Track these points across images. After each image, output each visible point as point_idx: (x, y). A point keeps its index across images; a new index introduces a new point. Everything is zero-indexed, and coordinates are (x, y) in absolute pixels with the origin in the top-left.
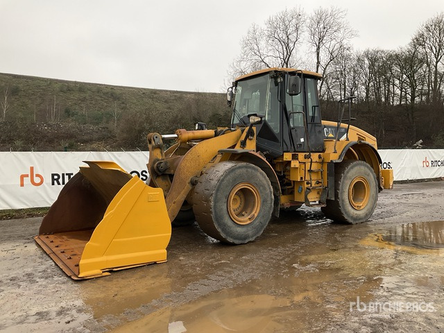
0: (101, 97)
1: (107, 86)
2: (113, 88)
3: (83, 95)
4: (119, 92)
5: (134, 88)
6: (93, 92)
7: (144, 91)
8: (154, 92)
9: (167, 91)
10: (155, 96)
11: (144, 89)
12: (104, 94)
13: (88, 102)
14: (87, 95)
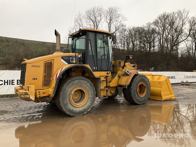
0: (17, 45)
1: (21, 40)
2: (24, 40)
3: (8, 43)
4: (27, 42)
5: (35, 41)
6: (14, 42)
7: (39, 43)
8: (44, 43)
9: (50, 43)
10: (44, 45)
11: (40, 42)
12: (19, 43)
13: (10, 47)
14: (10, 44)
